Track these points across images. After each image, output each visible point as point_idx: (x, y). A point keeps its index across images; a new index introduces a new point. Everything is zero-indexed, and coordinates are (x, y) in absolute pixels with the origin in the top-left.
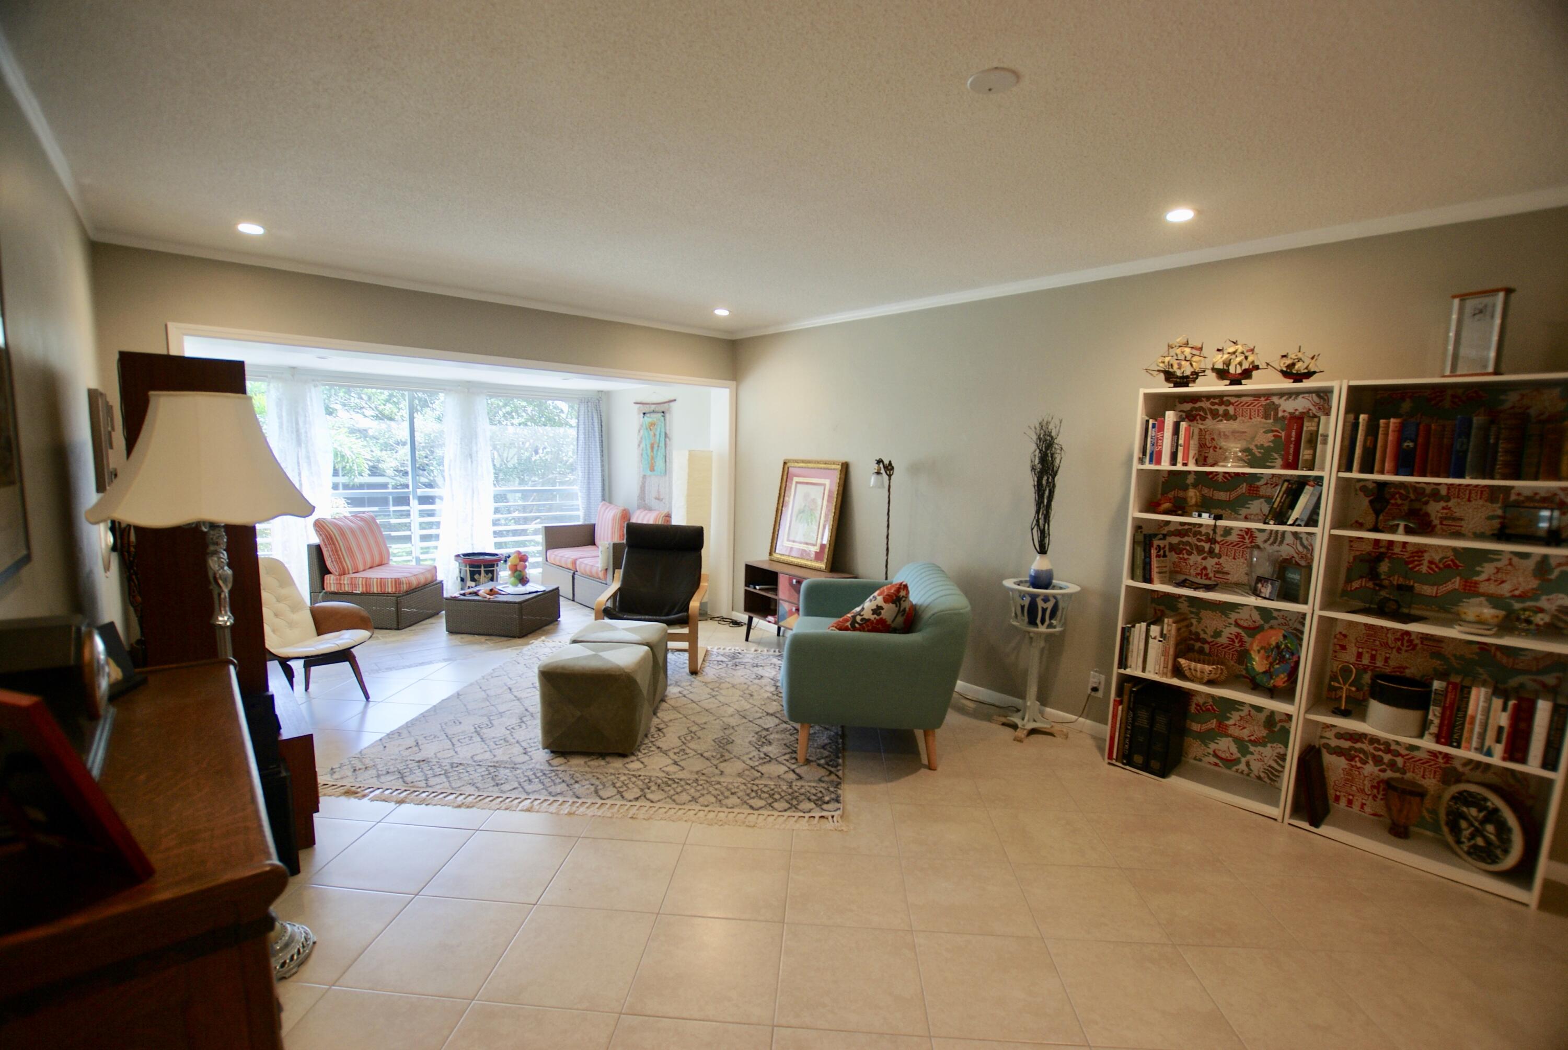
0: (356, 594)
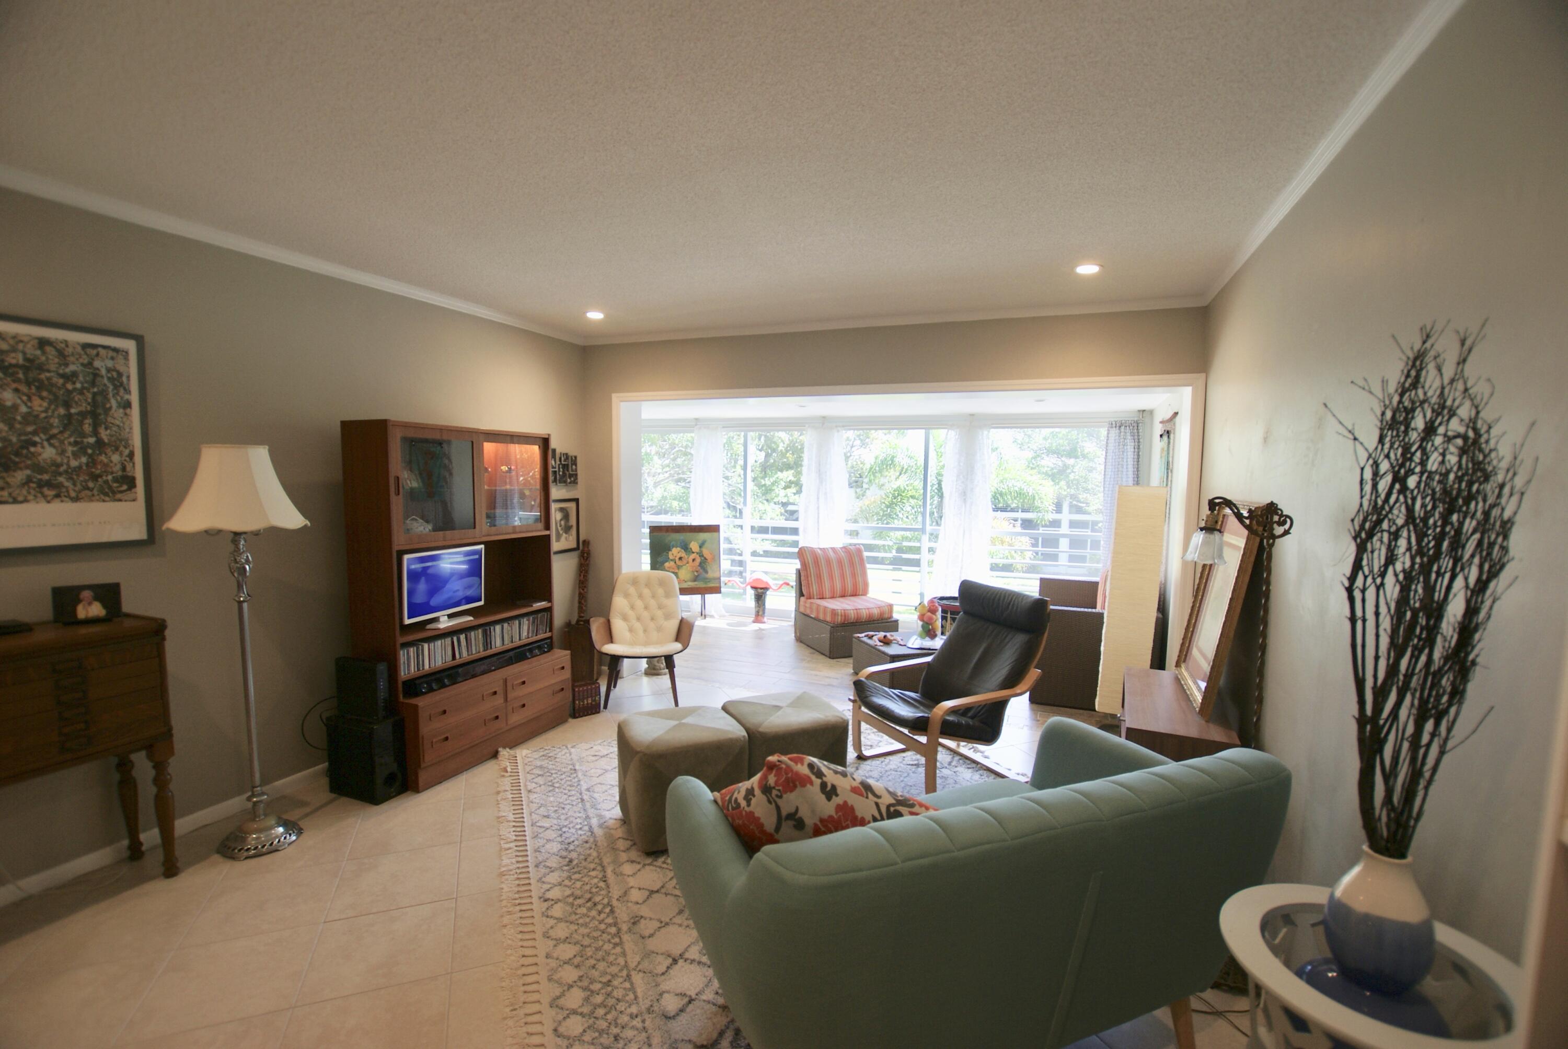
0: (811, 617)
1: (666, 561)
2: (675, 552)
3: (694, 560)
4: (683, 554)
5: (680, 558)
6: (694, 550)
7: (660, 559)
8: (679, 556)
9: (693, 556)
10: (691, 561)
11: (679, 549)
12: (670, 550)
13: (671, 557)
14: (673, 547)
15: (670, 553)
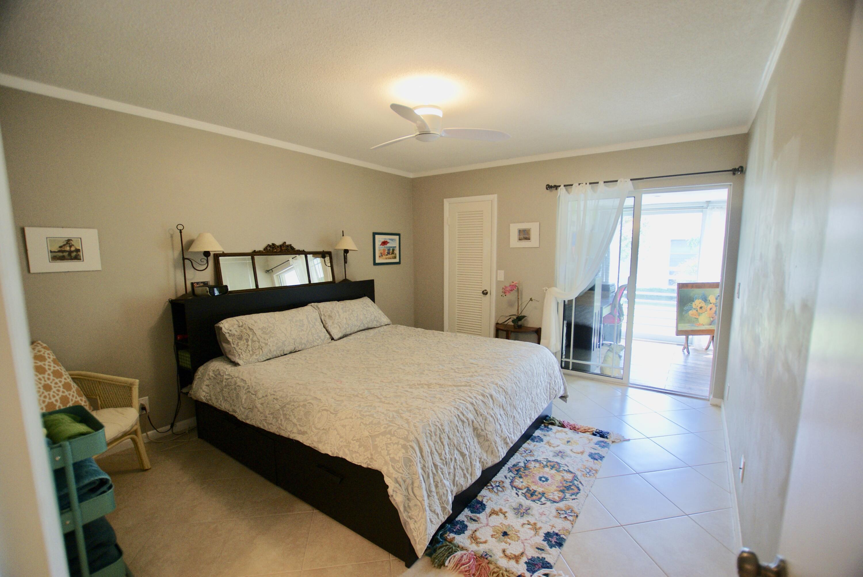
1: (691, 310)
2: (698, 303)
3: (711, 309)
4: (703, 304)
5: (701, 308)
6: (711, 302)
7: (685, 308)
8: (700, 306)
9: (710, 306)
10: (708, 310)
11: (700, 300)
12: (693, 301)
13: (694, 306)
14: (696, 299)
15: (693, 303)
